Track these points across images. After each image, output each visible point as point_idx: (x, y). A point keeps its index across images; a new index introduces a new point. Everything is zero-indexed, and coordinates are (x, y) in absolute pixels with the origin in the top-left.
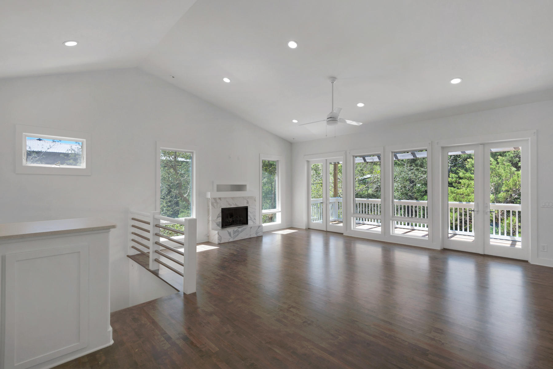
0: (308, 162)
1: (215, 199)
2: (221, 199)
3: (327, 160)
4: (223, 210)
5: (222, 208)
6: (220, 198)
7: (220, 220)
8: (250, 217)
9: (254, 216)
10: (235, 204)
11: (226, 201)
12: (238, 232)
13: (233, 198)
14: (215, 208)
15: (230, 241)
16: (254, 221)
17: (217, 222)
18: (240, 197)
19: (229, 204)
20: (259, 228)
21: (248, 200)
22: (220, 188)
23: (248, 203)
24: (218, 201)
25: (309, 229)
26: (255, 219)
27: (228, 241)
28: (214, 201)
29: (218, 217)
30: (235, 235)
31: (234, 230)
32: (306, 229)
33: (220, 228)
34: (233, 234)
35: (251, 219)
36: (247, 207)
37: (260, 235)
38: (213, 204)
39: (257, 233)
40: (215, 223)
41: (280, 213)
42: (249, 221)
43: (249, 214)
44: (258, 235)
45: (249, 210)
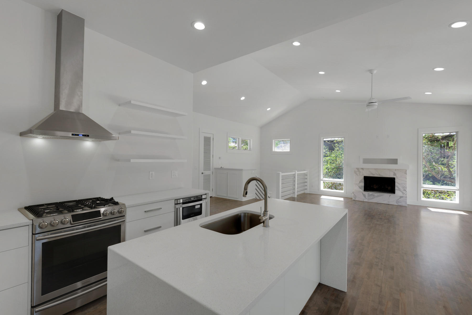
1: (358, 169)
2: (364, 169)
4: (366, 178)
5: (365, 176)
6: (362, 169)
7: (362, 184)
8: (398, 188)
9: (405, 187)
10: (378, 174)
11: (369, 171)
12: (374, 196)
13: (375, 169)
14: (358, 175)
15: (364, 201)
16: (404, 192)
18: (385, 169)
19: (373, 174)
21: (396, 172)
22: (366, 161)
23: (395, 174)
24: (361, 170)
26: (405, 190)
27: (362, 201)
28: (357, 170)
29: (360, 182)
30: (370, 197)
33: (362, 190)
35: (399, 189)
36: (394, 178)
37: (404, 205)
38: (355, 172)
39: (397, 202)
40: (358, 186)
41: (458, 191)
42: (396, 191)
43: (396, 184)
44: (400, 204)
45: (396, 181)
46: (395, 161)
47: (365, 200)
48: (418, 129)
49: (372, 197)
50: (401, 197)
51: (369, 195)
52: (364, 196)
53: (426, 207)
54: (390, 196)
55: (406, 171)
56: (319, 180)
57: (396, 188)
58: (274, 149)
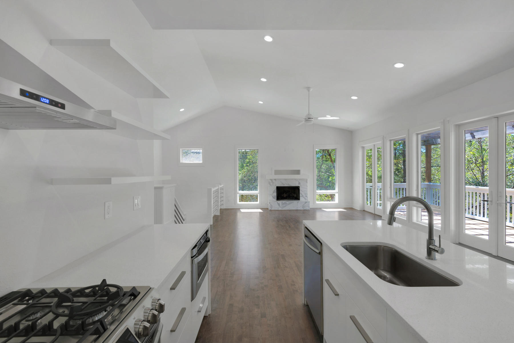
0: (363, 148)
1: (271, 180)
3: (375, 146)
4: (278, 188)
5: (277, 186)
6: (275, 180)
7: (275, 194)
8: (302, 195)
9: (306, 194)
10: (287, 184)
11: (281, 182)
12: (286, 204)
13: (286, 179)
14: (271, 186)
16: (306, 198)
17: (273, 195)
18: (292, 179)
19: (283, 184)
20: (305, 203)
21: (300, 181)
22: (277, 172)
23: (299, 183)
24: (274, 181)
25: (364, 210)
26: (306, 196)
27: (277, 209)
28: (270, 181)
29: (273, 193)
30: (283, 205)
31: (282, 202)
32: (360, 210)
33: (275, 200)
34: (282, 205)
35: (303, 196)
36: (299, 187)
37: (307, 209)
38: (269, 183)
39: (303, 207)
40: (271, 196)
41: (337, 194)
42: (301, 198)
43: (301, 192)
44: (305, 208)
45: (300, 189)
46: (298, 172)
47: (280, 209)
48: (313, 146)
49: (284, 205)
50: (306, 202)
51: (283, 204)
52: (279, 204)
53: (320, 209)
54: (298, 202)
55: (307, 180)
56: (236, 193)
57: (300, 195)
58: (182, 160)
